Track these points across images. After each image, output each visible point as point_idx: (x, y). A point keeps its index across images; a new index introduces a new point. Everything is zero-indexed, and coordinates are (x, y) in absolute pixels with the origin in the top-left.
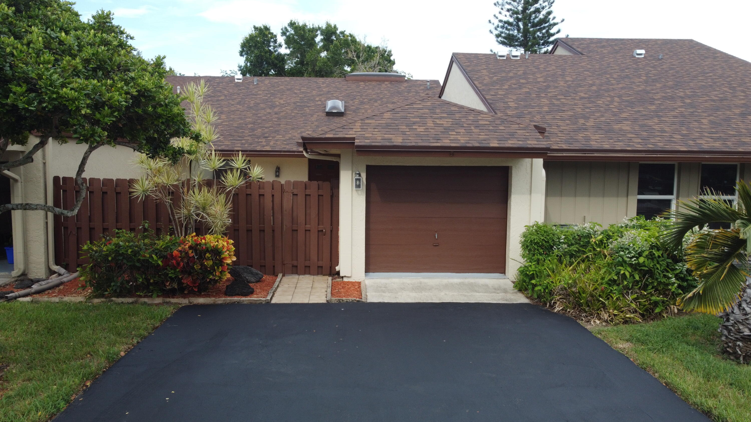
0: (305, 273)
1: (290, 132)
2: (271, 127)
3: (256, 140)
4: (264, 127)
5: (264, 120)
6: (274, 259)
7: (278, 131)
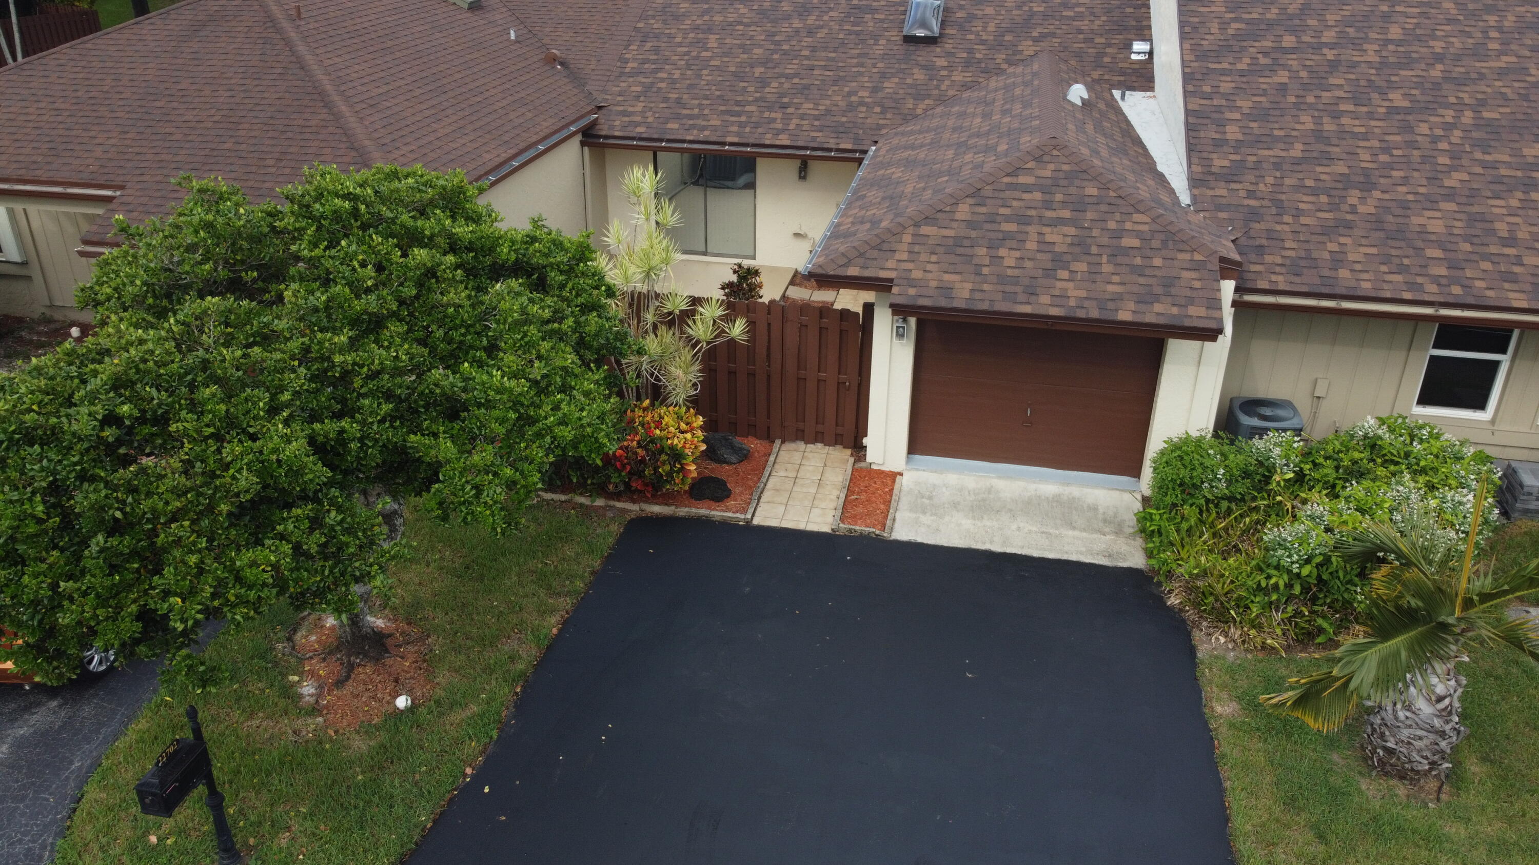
0: (814, 441)
1: (830, 93)
2: (796, 75)
3: (766, 114)
4: (782, 75)
5: (785, 53)
6: (769, 417)
7: (807, 87)
